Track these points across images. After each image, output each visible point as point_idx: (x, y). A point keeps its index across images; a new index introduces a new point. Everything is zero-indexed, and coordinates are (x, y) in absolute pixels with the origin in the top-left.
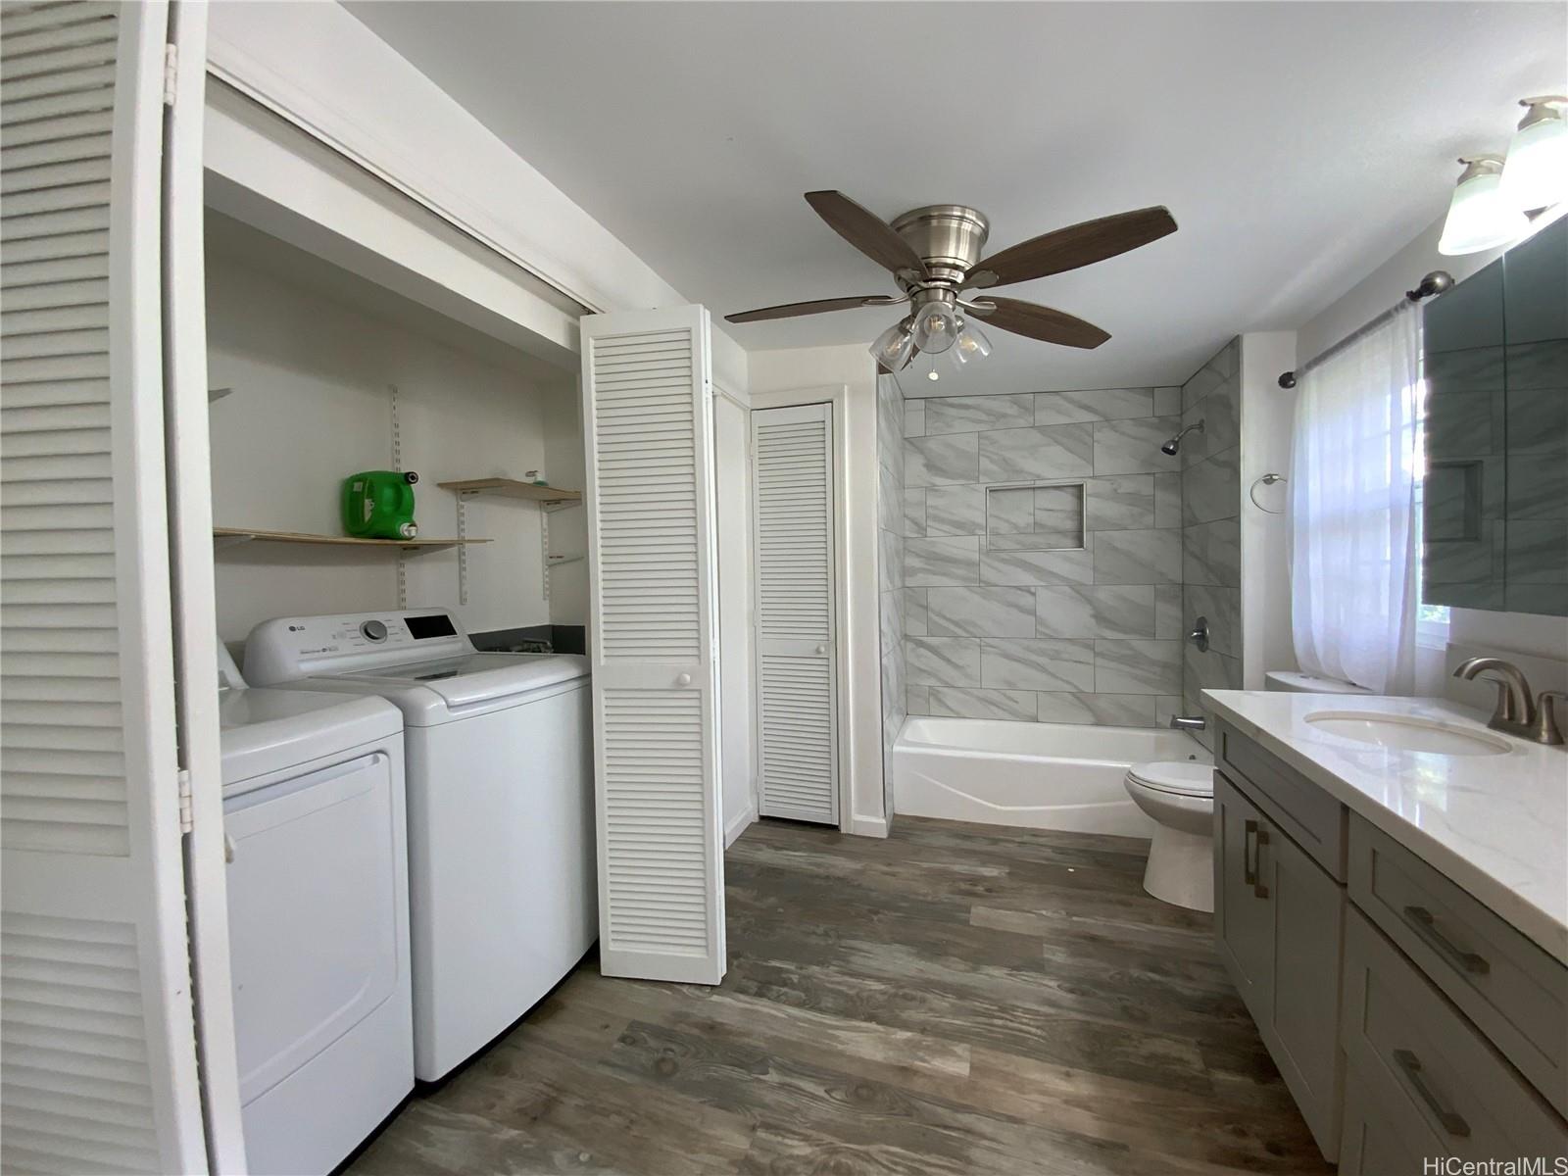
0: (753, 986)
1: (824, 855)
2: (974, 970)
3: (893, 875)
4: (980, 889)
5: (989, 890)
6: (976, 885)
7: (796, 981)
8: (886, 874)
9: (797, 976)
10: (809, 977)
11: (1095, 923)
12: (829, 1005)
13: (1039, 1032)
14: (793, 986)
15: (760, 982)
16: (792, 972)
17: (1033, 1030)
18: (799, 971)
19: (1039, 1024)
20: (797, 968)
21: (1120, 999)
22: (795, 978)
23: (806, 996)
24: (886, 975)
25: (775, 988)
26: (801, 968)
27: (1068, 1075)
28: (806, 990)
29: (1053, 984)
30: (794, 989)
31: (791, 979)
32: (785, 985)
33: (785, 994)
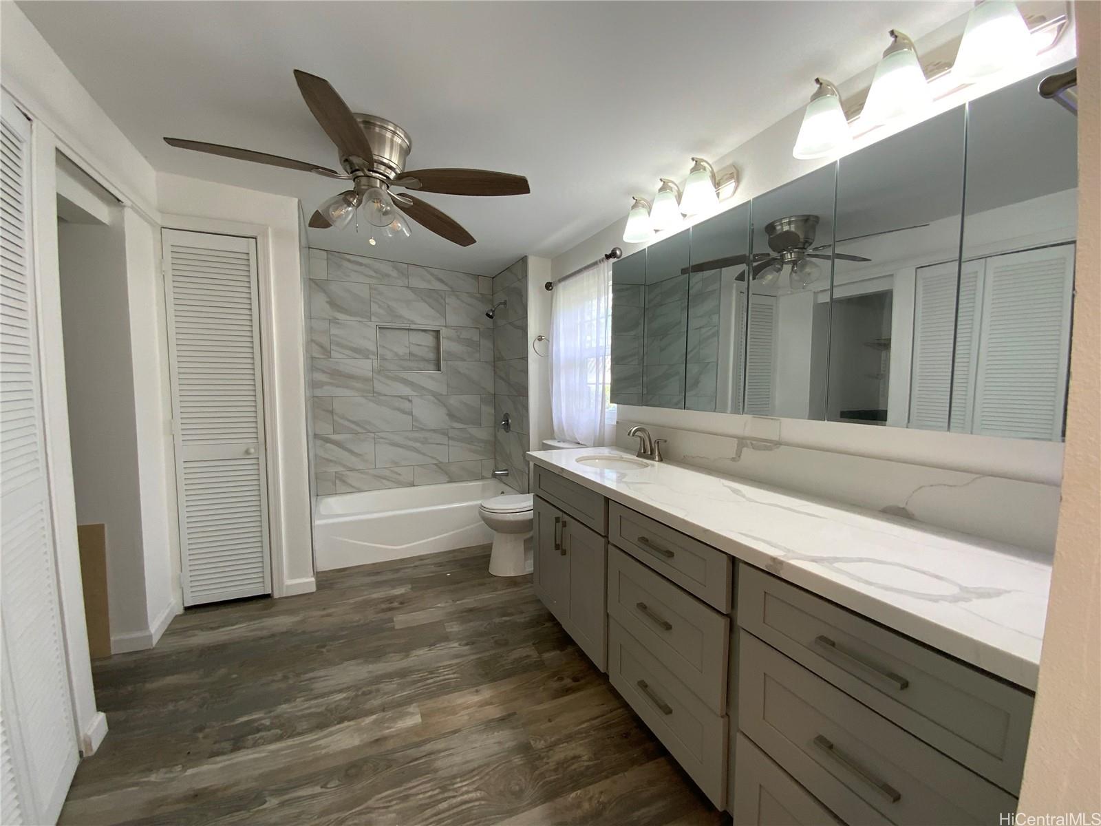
0: (227, 745)
1: (264, 620)
2: (407, 656)
3: (329, 615)
4: (396, 604)
5: (401, 603)
6: (392, 603)
7: (268, 723)
8: (323, 616)
9: (267, 720)
10: (277, 717)
11: (470, 601)
12: (305, 727)
13: (455, 675)
14: (268, 729)
15: (233, 739)
16: (264, 719)
17: (452, 676)
18: (268, 715)
19: (454, 671)
20: (266, 714)
21: (493, 638)
22: (267, 722)
23: (281, 730)
24: (345, 686)
25: (250, 737)
26: (270, 712)
27: (477, 691)
28: (281, 726)
29: (456, 645)
30: (269, 730)
31: (262, 724)
32: (258, 730)
33: (261, 738)
